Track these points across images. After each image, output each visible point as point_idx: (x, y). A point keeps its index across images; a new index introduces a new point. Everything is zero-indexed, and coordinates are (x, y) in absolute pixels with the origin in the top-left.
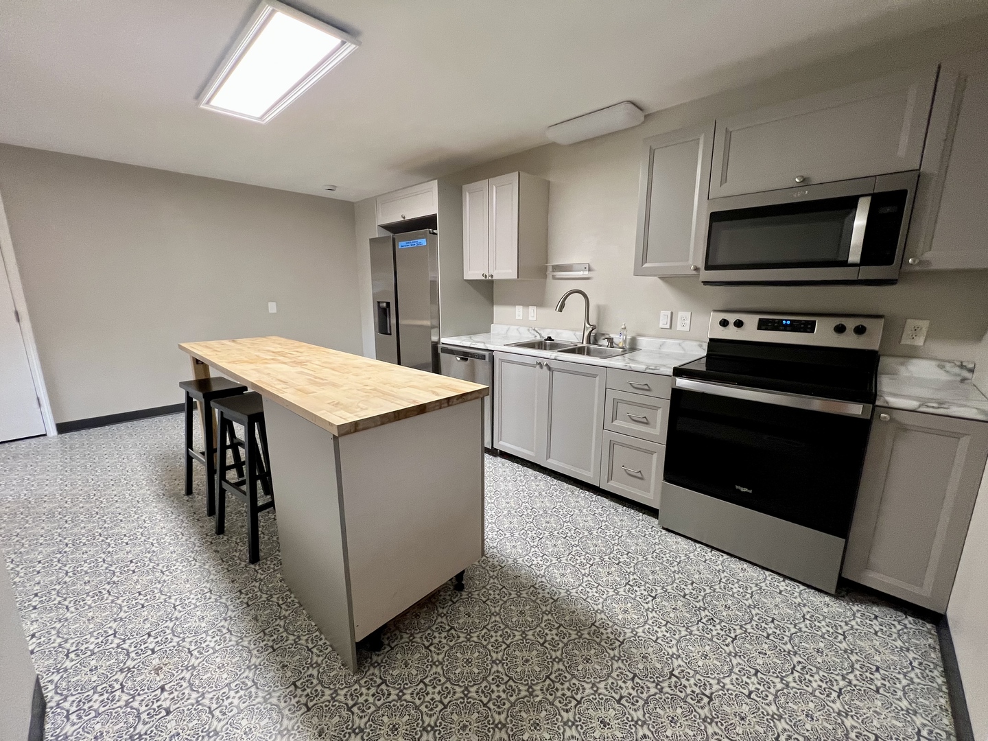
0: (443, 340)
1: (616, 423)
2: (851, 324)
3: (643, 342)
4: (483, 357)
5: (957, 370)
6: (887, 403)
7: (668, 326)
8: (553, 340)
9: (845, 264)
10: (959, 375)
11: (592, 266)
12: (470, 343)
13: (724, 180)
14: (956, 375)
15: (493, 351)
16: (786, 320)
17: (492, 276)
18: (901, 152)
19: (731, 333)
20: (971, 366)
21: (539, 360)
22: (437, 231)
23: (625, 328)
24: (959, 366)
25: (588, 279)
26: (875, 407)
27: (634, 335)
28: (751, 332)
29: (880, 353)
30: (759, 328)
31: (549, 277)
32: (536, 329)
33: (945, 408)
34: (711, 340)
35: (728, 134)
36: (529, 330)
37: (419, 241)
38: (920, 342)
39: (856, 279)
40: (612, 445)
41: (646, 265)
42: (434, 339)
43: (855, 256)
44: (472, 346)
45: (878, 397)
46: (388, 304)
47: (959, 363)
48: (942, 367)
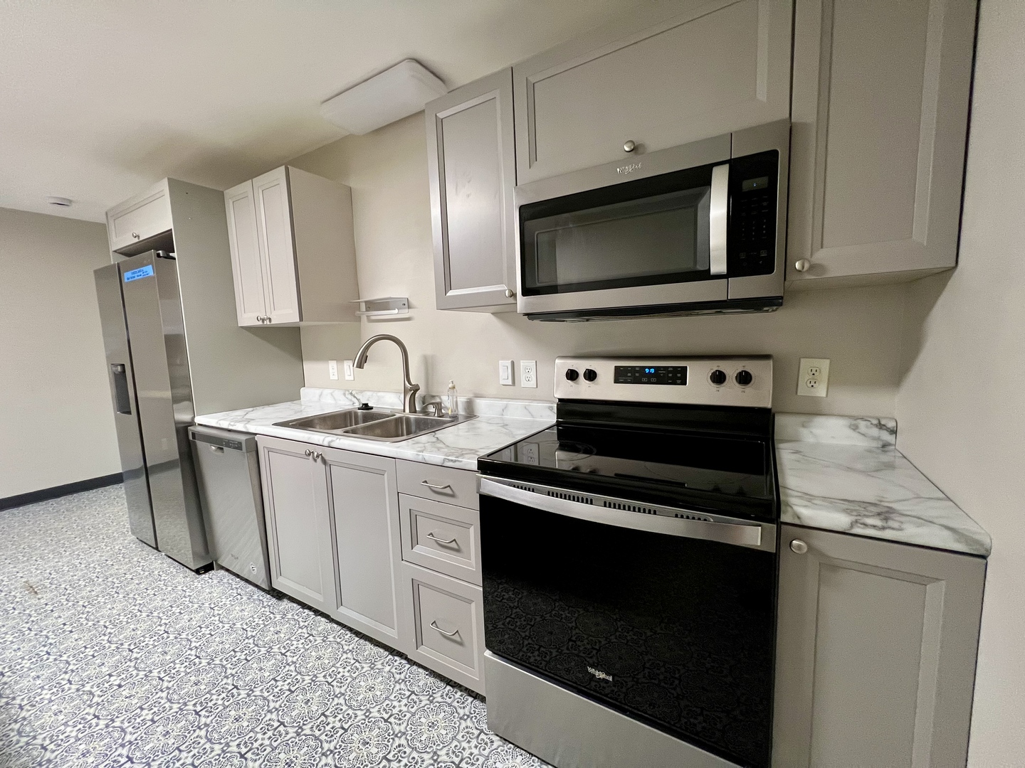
0: (198, 420)
1: (417, 549)
2: (731, 369)
3: (482, 405)
4: (238, 446)
5: (875, 432)
6: (799, 518)
7: (510, 382)
8: (372, 408)
9: (705, 275)
10: (878, 439)
11: (412, 301)
12: (228, 423)
13: (533, 157)
14: (874, 439)
15: (256, 434)
16: (650, 368)
17: (270, 319)
18: (762, 95)
19: (584, 390)
20: (891, 424)
21: (312, 448)
22: (174, 255)
23: (454, 387)
24: (876, 426)
25: (408, 319)
26: (780, 524)
27: (471, 396)
28: (606, 389)
29: (773, 411)
30: (616, 381)
31: (364, 318)
32: (354, 393)
33: (893, 529)
34: (560, 400)
35: (531, 88)
36: (344, 394)
37: (144, 269)
38: (821, 391)
39: (726, 299)
40: (415, 586)
41: (450, 293)
42: (184, 417)
43: (719, 264)
44: (230, 428)
45: (783, 508)
46: (123, 366)
47: (875, 422)
48: (855, 428)
